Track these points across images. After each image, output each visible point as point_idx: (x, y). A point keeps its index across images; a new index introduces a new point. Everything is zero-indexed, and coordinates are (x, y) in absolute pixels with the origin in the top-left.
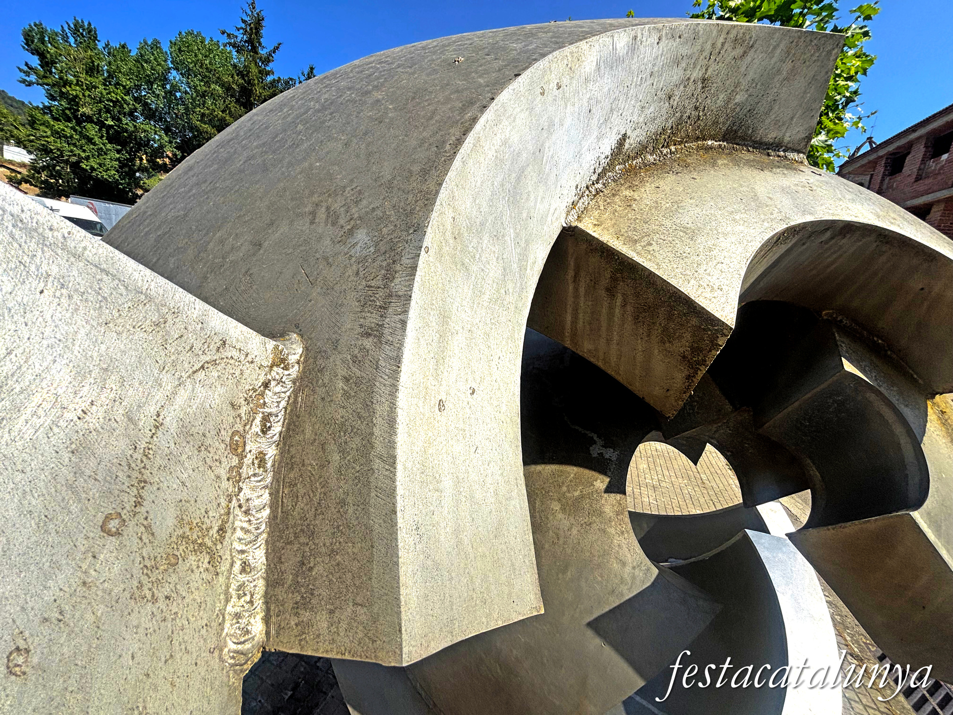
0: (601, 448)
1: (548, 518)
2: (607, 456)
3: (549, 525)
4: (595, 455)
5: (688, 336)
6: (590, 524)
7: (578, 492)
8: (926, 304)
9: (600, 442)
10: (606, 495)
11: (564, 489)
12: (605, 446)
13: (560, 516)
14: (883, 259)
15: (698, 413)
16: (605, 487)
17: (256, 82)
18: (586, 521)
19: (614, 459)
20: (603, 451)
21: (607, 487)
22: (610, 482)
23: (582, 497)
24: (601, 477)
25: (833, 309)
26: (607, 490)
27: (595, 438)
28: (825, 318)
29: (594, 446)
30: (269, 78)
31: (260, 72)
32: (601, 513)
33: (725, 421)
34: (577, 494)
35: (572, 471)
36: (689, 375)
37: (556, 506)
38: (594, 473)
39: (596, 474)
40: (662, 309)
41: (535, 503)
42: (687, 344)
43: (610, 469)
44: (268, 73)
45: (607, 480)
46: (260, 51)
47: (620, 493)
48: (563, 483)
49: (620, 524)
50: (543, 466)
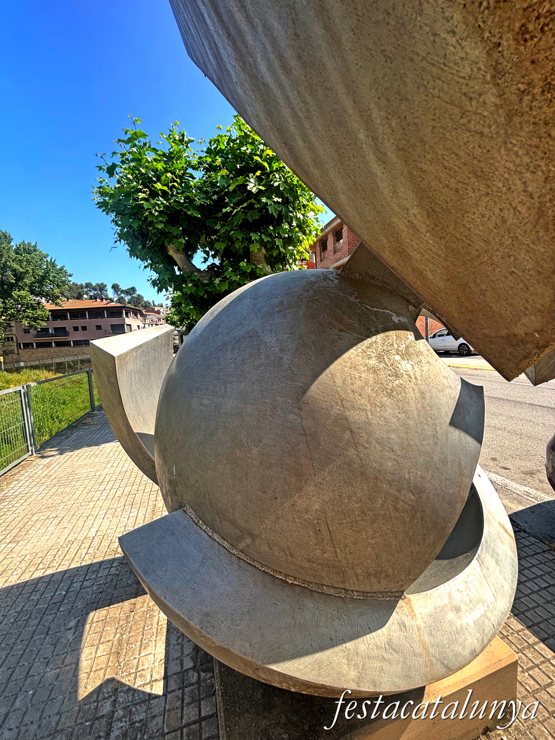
2: (403, 321)
4: (397, 322)
9: (394, 314)
19: (406, 321)
20: (399, 318)
27: (390, 313)
29: (393, 317)
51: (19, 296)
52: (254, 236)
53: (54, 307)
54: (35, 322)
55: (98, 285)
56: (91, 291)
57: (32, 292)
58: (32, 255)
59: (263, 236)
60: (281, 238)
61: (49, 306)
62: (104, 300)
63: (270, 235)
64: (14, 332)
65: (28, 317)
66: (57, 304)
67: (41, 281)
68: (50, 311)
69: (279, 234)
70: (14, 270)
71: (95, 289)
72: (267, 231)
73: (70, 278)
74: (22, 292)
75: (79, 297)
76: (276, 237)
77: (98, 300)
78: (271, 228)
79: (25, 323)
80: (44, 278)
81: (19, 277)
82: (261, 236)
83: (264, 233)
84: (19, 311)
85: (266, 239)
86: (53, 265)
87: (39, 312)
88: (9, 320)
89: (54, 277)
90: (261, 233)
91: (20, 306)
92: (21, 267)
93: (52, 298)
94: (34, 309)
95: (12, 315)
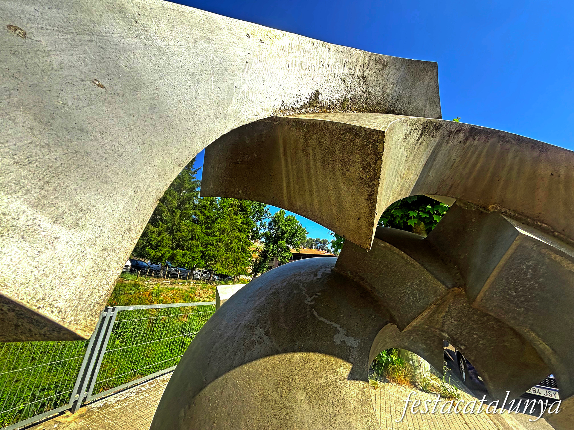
0: (344, 336)
1: (293, 409)
2: (349, 344)
3: (293, 418)
4: (338, 343)
5: (358, 158)
6: (335, 416)
7: (323, 379)
8: (561, 186)
9: (342, 331)
10: (349, 383)
11: (310, 376)
12: (347, 335)
13: (305, 406)
14: (511, 155)
15: (420, 299)
16: (348, 373)
17: (186, 181)
18: (330, 412)
19: (355, 345)
20: (346, 339)
21: (350, 373)
22: (352, 369)
23: (327, 384)
24: (344, 363)
25: (495, 203)
26: (351, 377)
27: (338, 328)
28: (492, 210)
29: (337, 335)
30: (193, 180)
31: (189, 178)
32: (345, 403)
33: (447, 310)
34: (322, 381)
35: (317, 357)
36: (369, 195)
37: (301, 395)
38: (337, 359)
39: (339, 361)
40: (337, 145)
41: (282, 392)
42: (359, 165)
43: (352, 356)
44: (193, 178)
45: (350, 366)
46: (191, 170)
47: (363, 380)
48: (309, 370)
49: (366, 417)
50: (292, 354)
51: (280, 244)
52: (412, 214)
53: (295, 252)
54: (284, 259)
55: (323, 240)
56: (318, 244)
57: (287, 242)
58: (292, 222)
59: (421, 214)
60: (440, 214)
61: (293, 251)
62: (324, 250)
63: (429, 213)
64: (274, 264)
65: (281, 256)
66: (297, 250)
67: (292, 236)
68: (293, 254)
69: (437, 211)
70: (282, 230)
71: (321, 243)
72: (425, 209)
73: (307, 235)
74: (282, 241)
75: (311, 247)
76: (434, 214)
77: (320, 250)
78: (429, 207)
79: (279, 259)
80: (294, 234)
81: (283, 233)
82: (418, 213)
83: (422, 211)
84: (278, 252)
85: (423, 215)
86: (300, 227)
87: (287, 254)
88: (273, 257)
89: (299, 234)
90: (419, 211)
91: (279, 249)
92: (285, 228)
93: (296, 246)
94: (285, 252)
95: (275, 254)
